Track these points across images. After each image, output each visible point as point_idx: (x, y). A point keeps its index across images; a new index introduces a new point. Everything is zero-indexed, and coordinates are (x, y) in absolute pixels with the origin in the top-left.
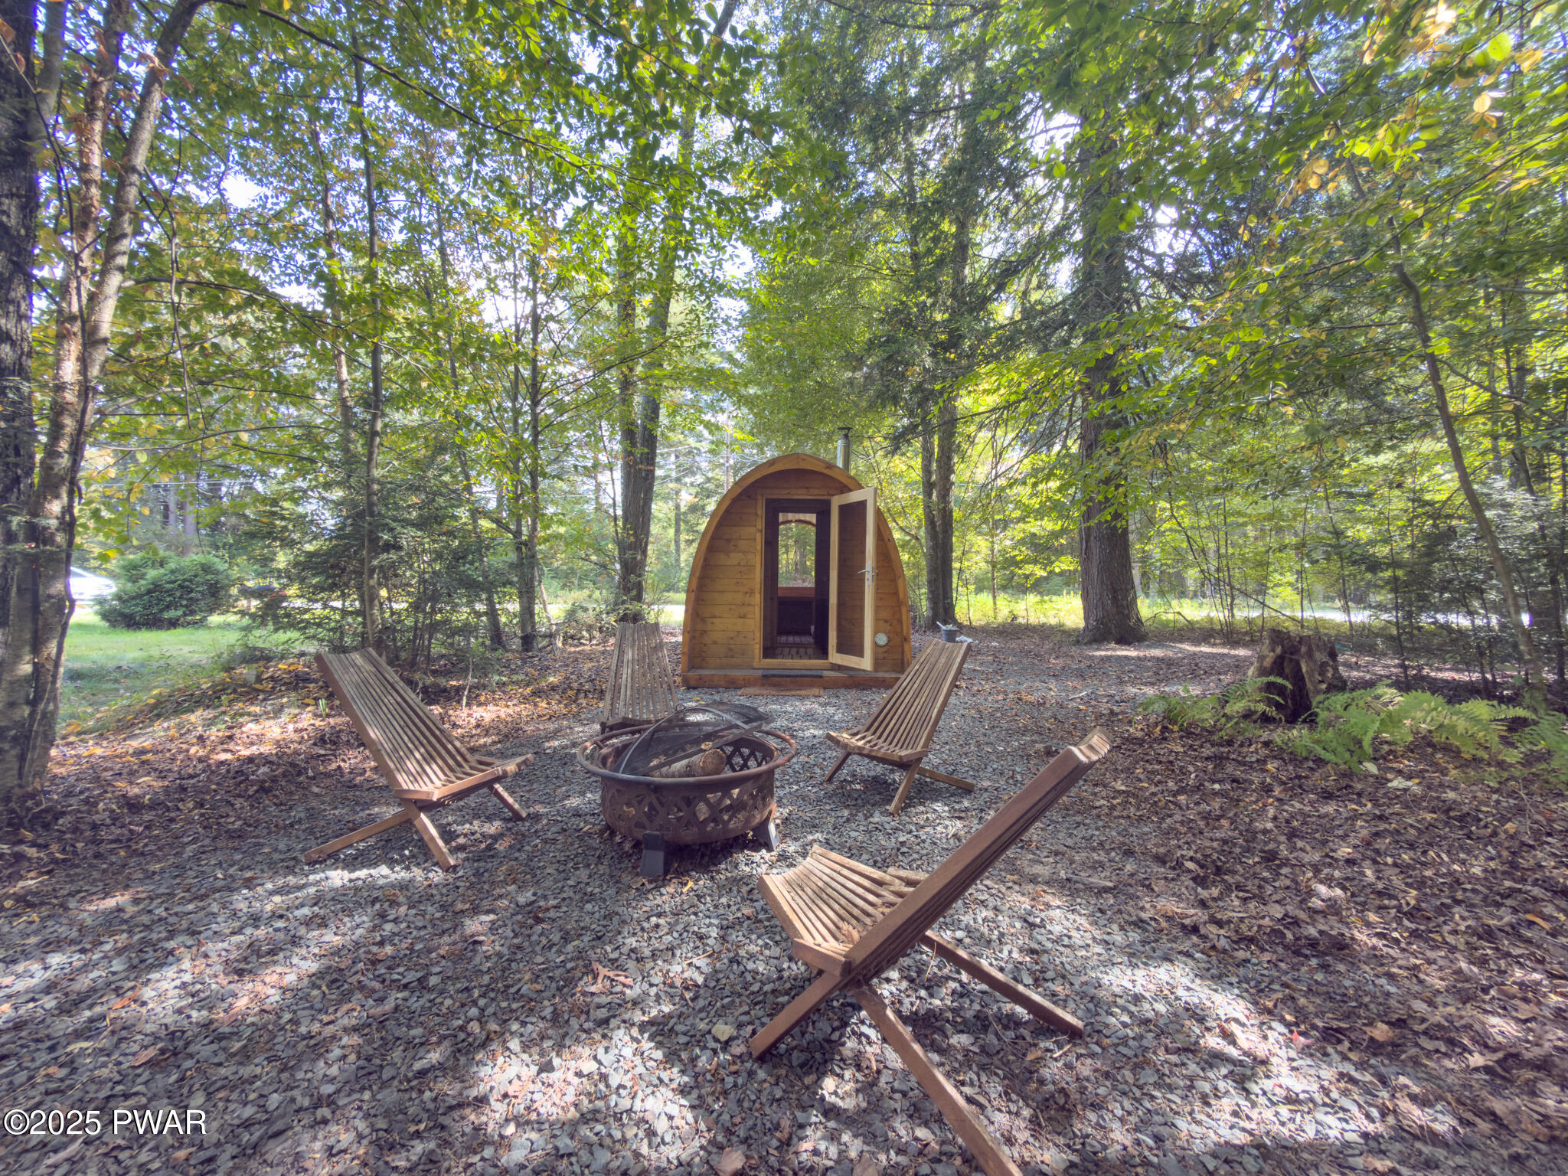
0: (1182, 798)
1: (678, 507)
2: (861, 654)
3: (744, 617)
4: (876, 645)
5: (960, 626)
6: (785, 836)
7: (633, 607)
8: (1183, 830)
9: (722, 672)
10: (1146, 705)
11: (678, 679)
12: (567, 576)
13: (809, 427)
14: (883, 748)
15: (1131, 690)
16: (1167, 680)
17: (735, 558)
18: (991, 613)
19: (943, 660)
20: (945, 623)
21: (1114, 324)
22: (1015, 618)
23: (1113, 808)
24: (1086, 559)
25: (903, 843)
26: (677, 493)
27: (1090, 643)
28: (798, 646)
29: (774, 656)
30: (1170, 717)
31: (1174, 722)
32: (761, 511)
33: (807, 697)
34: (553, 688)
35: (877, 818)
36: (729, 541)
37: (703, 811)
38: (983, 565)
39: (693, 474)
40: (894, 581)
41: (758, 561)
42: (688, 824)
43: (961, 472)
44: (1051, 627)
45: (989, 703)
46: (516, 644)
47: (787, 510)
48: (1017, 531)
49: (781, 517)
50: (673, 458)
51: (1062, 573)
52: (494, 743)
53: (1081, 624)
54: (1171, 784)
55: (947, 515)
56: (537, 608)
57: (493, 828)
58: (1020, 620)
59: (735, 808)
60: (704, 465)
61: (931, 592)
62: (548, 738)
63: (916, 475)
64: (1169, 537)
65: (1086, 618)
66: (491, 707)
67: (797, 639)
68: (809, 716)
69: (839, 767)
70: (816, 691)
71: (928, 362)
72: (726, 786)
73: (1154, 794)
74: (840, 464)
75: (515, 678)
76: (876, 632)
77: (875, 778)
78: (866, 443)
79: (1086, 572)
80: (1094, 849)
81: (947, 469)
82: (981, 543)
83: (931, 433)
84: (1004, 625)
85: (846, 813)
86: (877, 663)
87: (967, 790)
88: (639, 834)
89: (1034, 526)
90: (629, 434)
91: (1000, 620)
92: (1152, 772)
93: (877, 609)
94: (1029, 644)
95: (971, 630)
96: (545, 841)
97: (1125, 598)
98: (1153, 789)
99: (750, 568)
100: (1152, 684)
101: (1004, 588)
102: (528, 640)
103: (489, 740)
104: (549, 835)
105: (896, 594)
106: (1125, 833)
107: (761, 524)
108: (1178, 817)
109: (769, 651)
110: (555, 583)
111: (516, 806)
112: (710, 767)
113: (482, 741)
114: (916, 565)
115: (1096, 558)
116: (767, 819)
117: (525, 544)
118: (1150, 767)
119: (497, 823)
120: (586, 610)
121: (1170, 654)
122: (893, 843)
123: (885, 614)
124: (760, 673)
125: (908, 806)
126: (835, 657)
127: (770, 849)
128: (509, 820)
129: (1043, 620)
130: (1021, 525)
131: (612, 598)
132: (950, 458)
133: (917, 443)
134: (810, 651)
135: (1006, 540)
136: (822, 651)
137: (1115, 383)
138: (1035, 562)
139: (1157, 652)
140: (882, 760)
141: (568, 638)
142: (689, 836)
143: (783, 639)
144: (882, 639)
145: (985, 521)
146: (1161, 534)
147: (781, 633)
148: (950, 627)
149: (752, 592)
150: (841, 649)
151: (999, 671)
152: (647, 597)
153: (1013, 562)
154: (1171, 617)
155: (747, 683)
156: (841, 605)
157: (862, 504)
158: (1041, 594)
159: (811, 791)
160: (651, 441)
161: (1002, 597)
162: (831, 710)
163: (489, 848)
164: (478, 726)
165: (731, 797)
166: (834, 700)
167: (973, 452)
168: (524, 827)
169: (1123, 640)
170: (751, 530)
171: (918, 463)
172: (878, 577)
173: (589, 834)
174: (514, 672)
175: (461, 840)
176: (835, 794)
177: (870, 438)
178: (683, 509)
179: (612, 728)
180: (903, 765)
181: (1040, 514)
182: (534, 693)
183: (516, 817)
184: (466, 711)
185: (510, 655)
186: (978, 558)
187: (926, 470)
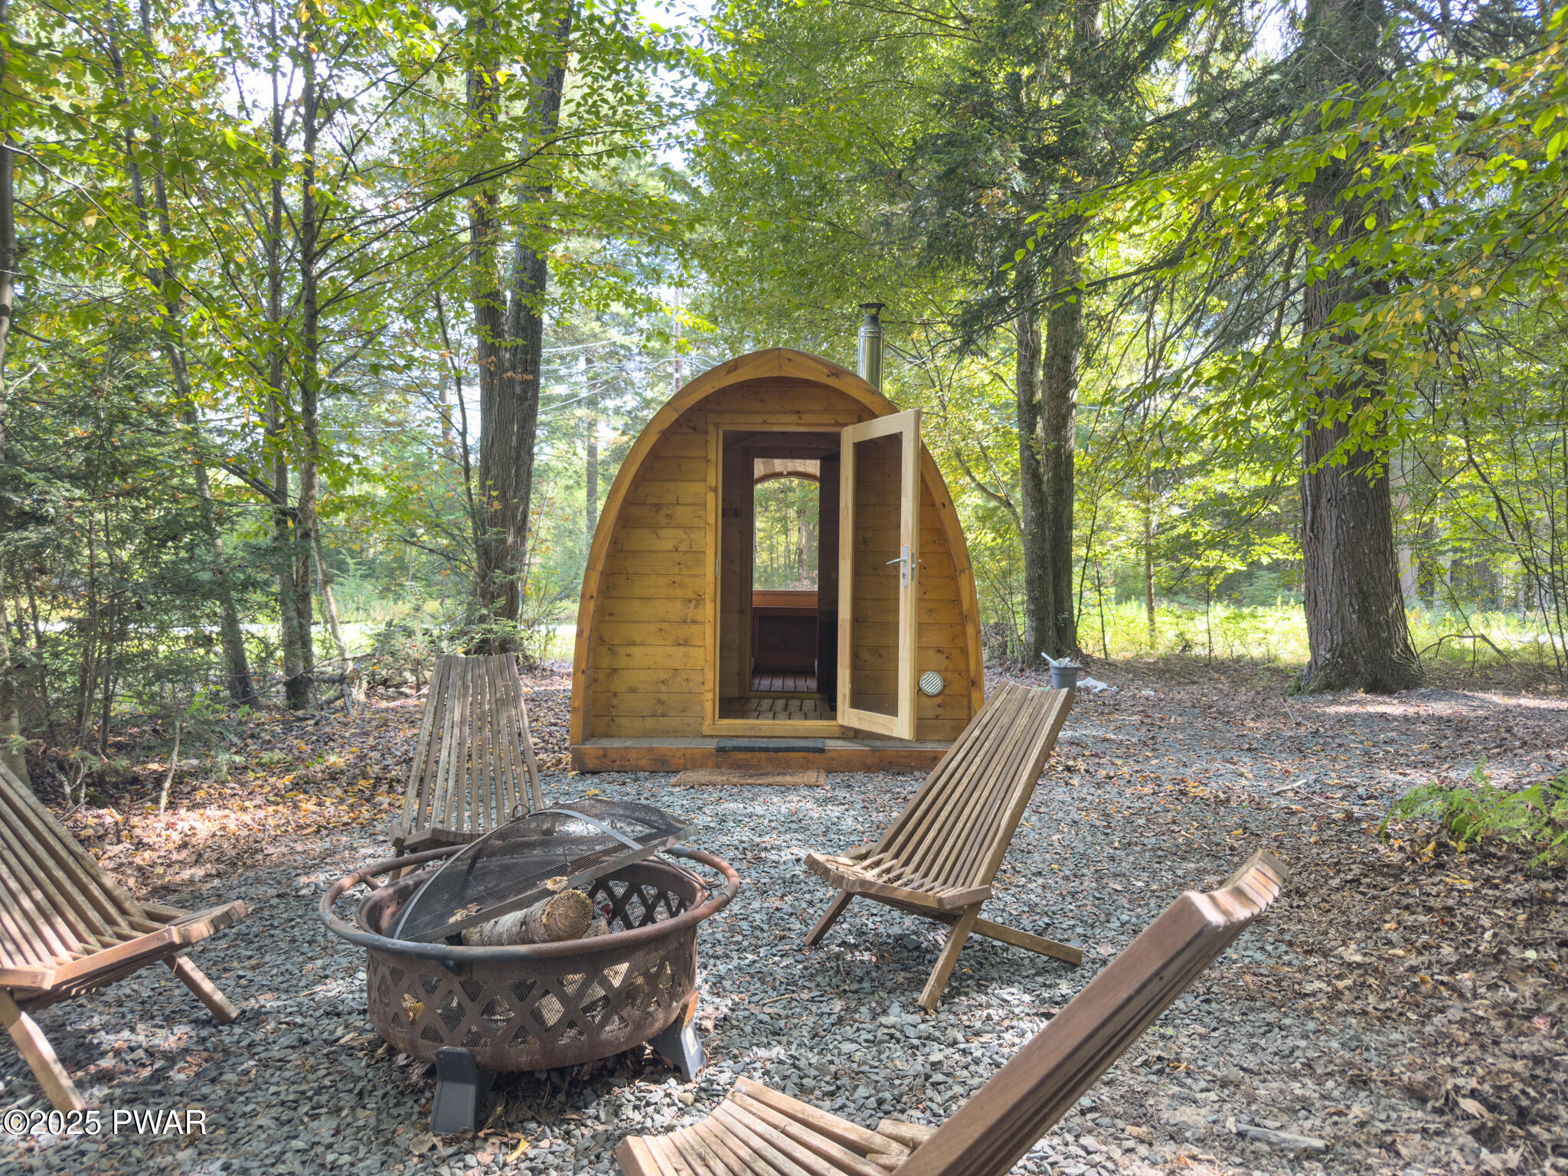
0: (1465, 978)
1: (592, 451)
2: (893, 710)
3: (686, 643)
4: (919, 691)
5: (1087, 661)
6: (716, 1051)
7: (501, 627)
8: (1463, 1036)
9: (645, 744)
10: (1408, 805)
11: (567, 757)
12: (391, 573)
13: (816, 305)
14: (911, 884)
15: (1387, 776)
16: (1453, 758)
17: (668, 539)
18: (1144, 637)
19: (1023, 720)
20: (1058, 654)
21: (1348, 104)
22: (1187, 646)
23: (1337, 995)
24: (1311, 537)
25: (936, 1066)
26: (592, 425)
27: (1319, 691)
28: (789, 695)
29: (743, 715)
30: (1451, 825)
31: (1455, 833)
32: (715, 453)
33: (795, 787)
34: (334, 776)
35: (895, 1016)
36: (658, 507)
37: (552, 1010)
38: (1131, 554)
39: (620, 392)
40: (953, 578)
41: (709, 543)
42: (521, 1033)
43: (1088, 387)
44: (1254, 664)
45: (1124, 799)
46: (278, 696)
47: (769, 453)
48: (1192, 490)
49: (760, 467)
50: (582, 364)
51: (1276, 566)
52: (209, 876)
53: (1304, 655)
54: (1447, 950)
55: (1062, 463)
56: (316, 632)
57: (169, 1039)
58: (1199, 651)
59: (614, 1002)
60: (638, 377)
61: (1032, 599)
62: (308, 869)
63: (1007, 392)
64: (1466, 499)
65: (1314, 647)
66: (213, 811)
67: (790, 683)
68: (795, 823)
69: (832, 920)
70: (811, 777)
71: (1019, 180)
72: (599, 958)
73: (1413, 970)
74: (863, 373)
75: (266, 757)
76: (919, 671)
77: (899, 938)
78: (918, 334)
79: (1312, 562)
80: (1295, 1075)
81: (1062, 379)
82: (1128, 513)
83: (1034, 313)
84: (1166, 660)
85: (838, 1006)
86: (922, 725)
87: (1069, 963)
88: (430, 1050)
89: (1220, 481)
90: (489, 315)
91: (1161, 649)
92: (1412, 929)
93: (921, 629)
94: (1208, 692)
95: (1107, 667)
96: (264, 1064)
97: (1383, 610)
98: (1413, 960)
99: (697, 555)
100: (1427, 765)
101: (1170, 593)
102: (298, 688)
103: (199, 872)
104: (275, 1052)
105: (957, 601)
106: (1356, 1045)
107: (714, 476)
108: (1455, 1014)
109: (731, 705)
110: (368, 586)
111: (219, 997)
112: (561, 924)
113: (186, 874)
114: (1008, 553)
115: (1330, 538)
116: (678, 1023)
117: (292, 514)
118: (1409, 919)
119: (181, 1030)
120: (409, 633)
121: (1465, 711)
122: (918, 1066)
123: (936, 638)
124: (712, 744)
125: (956, 992)
126: (849, 716)
127: (683, 1077)
128: (207, 1023)
129: (1239, 650)
130: (1200, 481)
131: (461, 612)
132: (1068, 360)
133: (1006, 333)
134: (809, 704)
135: (1171, 506)
136: (828, 704)
137: (1352, 216)
138: (1223, 545)
139: (1442, 708)
140: (907, 907)
141: (378, 684)
142: (524, 1055)
143: (765, 683)
144: (932, 683)
145: (1131, 471)
146: (1453, 493)
147: (759, 671)
148: (1065, 662)
149: (699, 599)
150: (858, 701)
151: (1151, 743)
152: (528, 610)
153: (1187, 546)
154: (1468, 643)
155: (692, 762)
156: (857, 621)
157: (894, 441)
158: (1239, 603)
159: (781, 967)
160: (530, 328)
161: (1162, 607)
162: (834, 811)
163: (157, 1076)
164: (184, 845)
165: (605, 983)
166: (841, 793)
167: (1111, 349)
168: (228, 1036)
169: (1379, 687)
170: (695, 489)
171: (1010, 371)
172: (923, 572)
173: (349, 1050)
174: (268, 745)
175: (107, 1063)
176: (824, 971)
177: (926, 325)
178: (601, 455)
179: (414, 849)
180: (943, 915)
181: (1230, 459)
182: (296, 786)
183: (220, 1018)
184: (165, 817)
185: (262, 716)
186: (1120, 539)
187: (1025, 381)
